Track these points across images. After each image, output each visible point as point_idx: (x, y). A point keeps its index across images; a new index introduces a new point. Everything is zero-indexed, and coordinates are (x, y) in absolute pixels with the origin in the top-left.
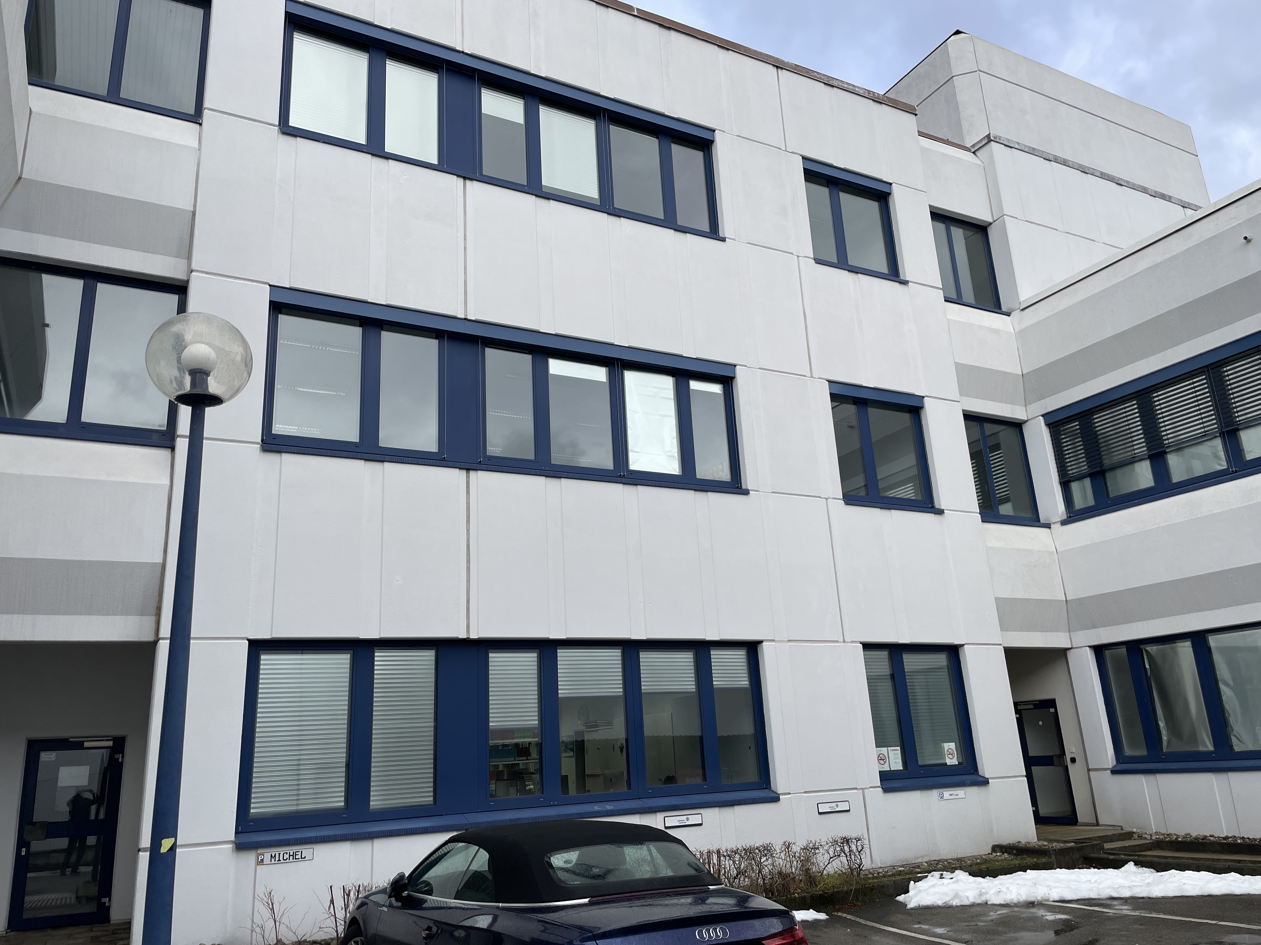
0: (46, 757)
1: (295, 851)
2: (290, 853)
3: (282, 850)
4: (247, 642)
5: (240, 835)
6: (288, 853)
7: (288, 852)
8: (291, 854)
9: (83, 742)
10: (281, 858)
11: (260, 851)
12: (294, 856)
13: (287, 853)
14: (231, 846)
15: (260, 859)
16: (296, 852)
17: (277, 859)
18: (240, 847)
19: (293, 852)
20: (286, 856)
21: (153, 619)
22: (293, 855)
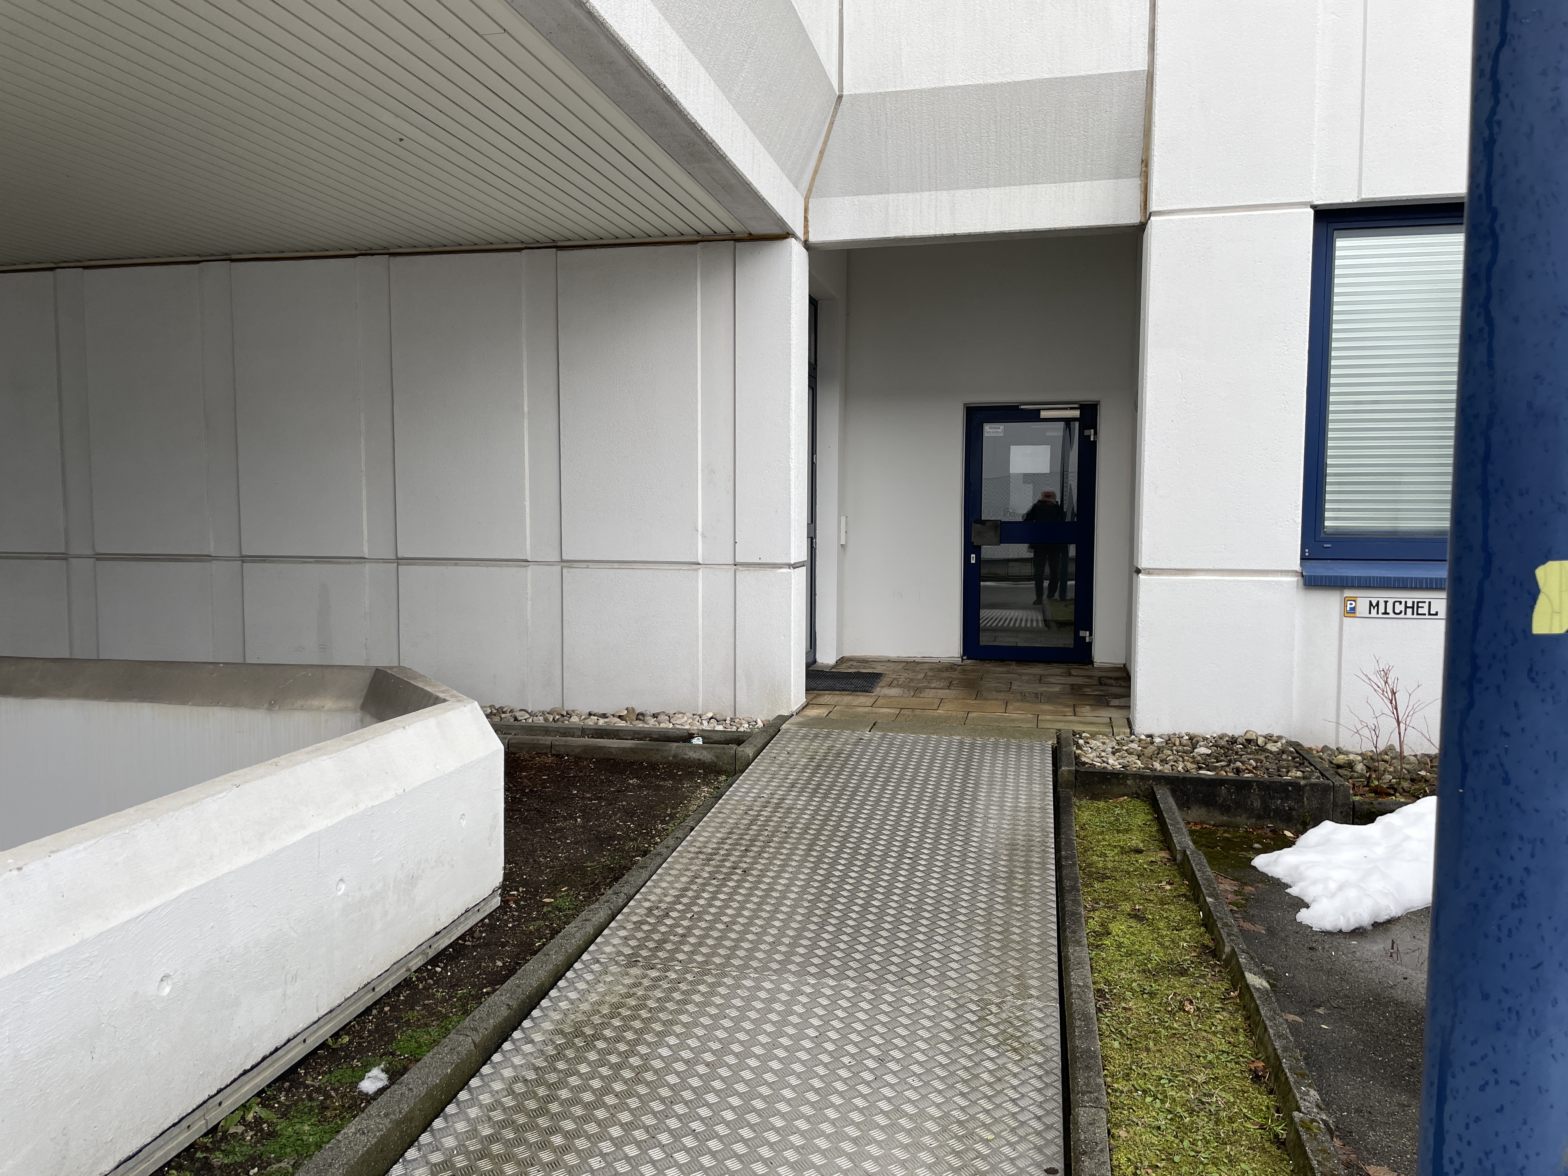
0: (991, 431)
1: (1416, 601)
2: (1406, 602)
3: (1392, 596)
4: (1312, 211)
5: (1308, 563)
6: (1403, 604)
7: (1403, 601)
8: (1410, 604)
9: (1039, 411)
10: (1390, 610)
11: (1348, 593)
12: (1415, 608)
13: (1400, 603)
14: (1295, 579)
15: (1349, 606)
16: (1418, 603)
17: (1382, 610)
18: (1311, 582)
19: (1413, 602)
20: (1399, 608)
21: (1136, 182)
22: (1413, 608)
